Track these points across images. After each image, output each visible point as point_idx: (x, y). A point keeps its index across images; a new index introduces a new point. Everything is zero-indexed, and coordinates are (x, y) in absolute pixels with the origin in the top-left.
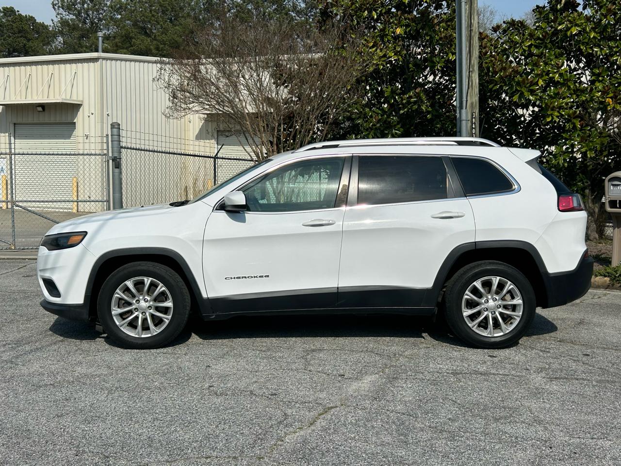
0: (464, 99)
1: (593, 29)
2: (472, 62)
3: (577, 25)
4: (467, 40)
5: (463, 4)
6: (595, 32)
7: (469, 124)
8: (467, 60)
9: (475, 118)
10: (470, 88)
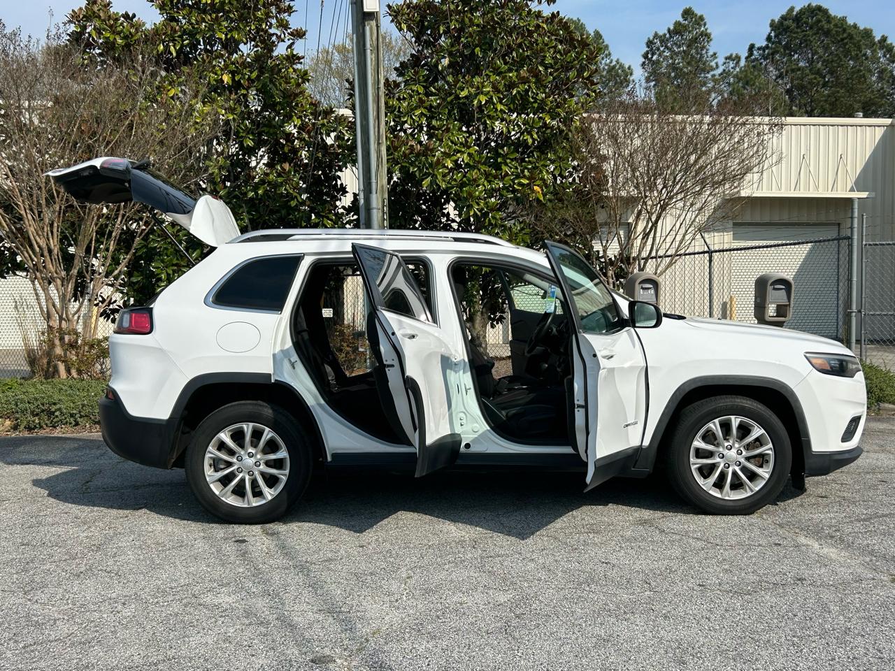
0: (373, 180)
1: (500, 101)
2: (381, 130)
3: (482, 93)
4: (374, 101)
5: (368, 52)
6: (501, 103)
7: (381, 214)
8: (374, 128)
9: (386, 206)
10: (380, 166)
